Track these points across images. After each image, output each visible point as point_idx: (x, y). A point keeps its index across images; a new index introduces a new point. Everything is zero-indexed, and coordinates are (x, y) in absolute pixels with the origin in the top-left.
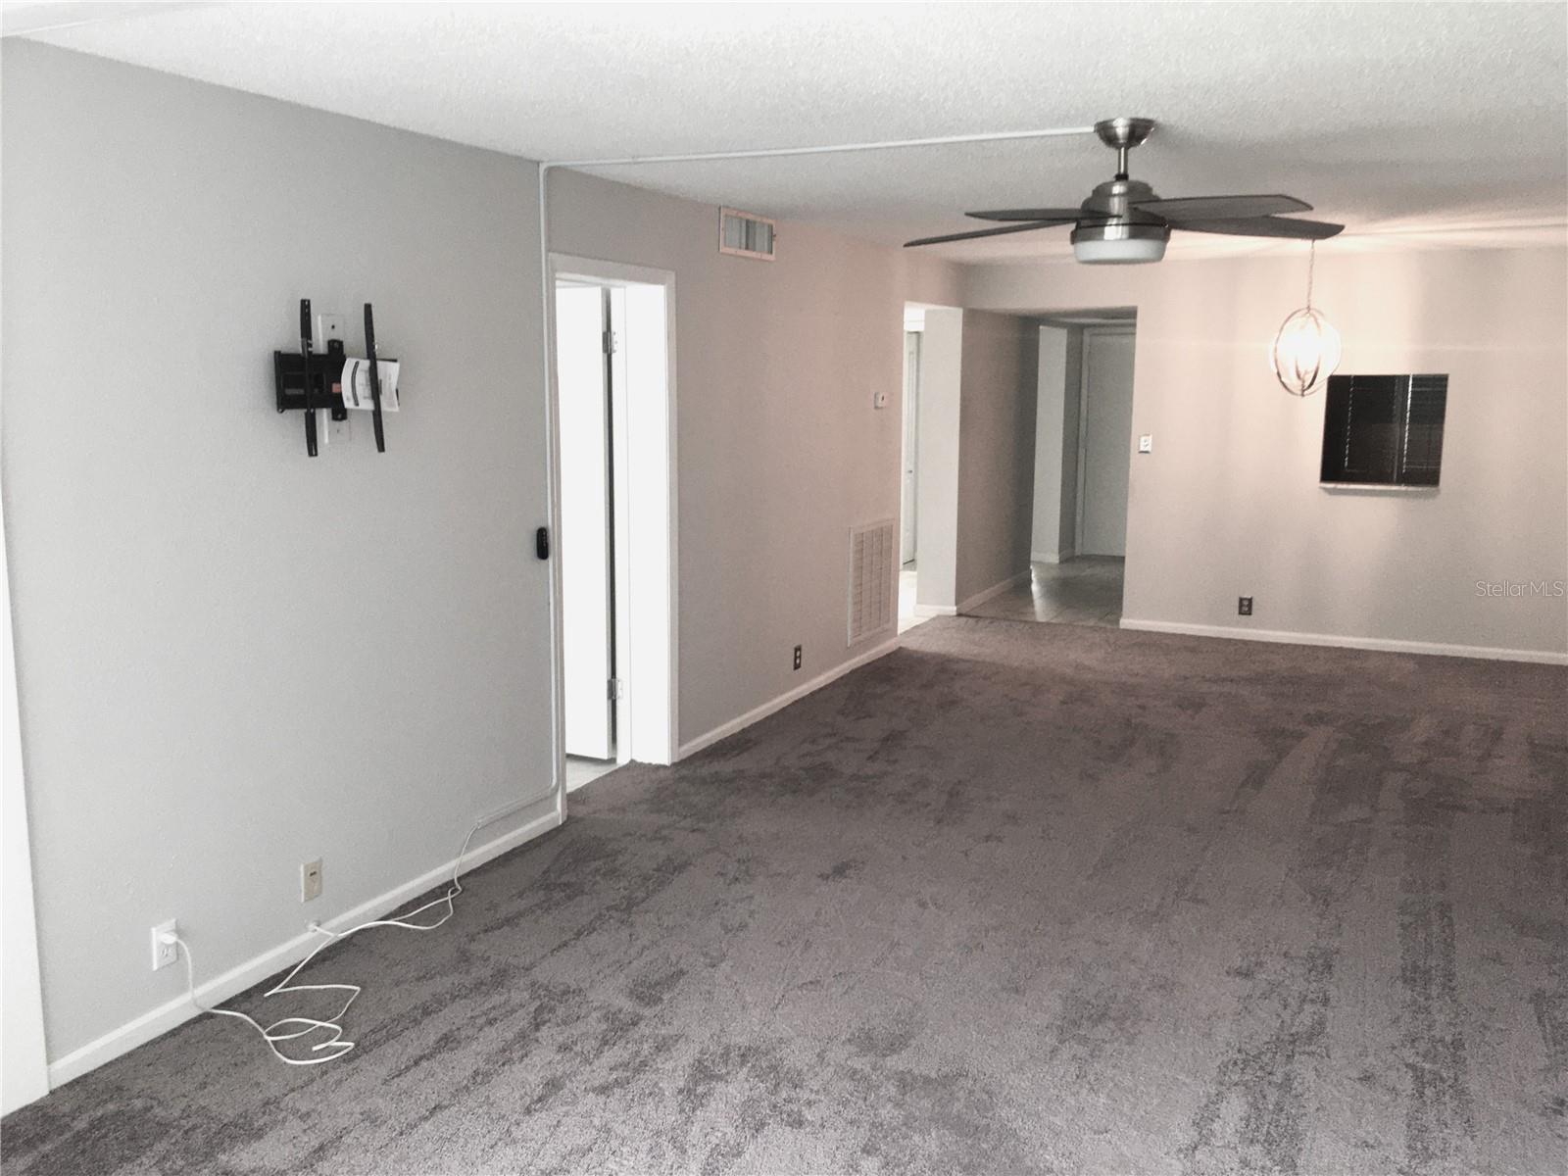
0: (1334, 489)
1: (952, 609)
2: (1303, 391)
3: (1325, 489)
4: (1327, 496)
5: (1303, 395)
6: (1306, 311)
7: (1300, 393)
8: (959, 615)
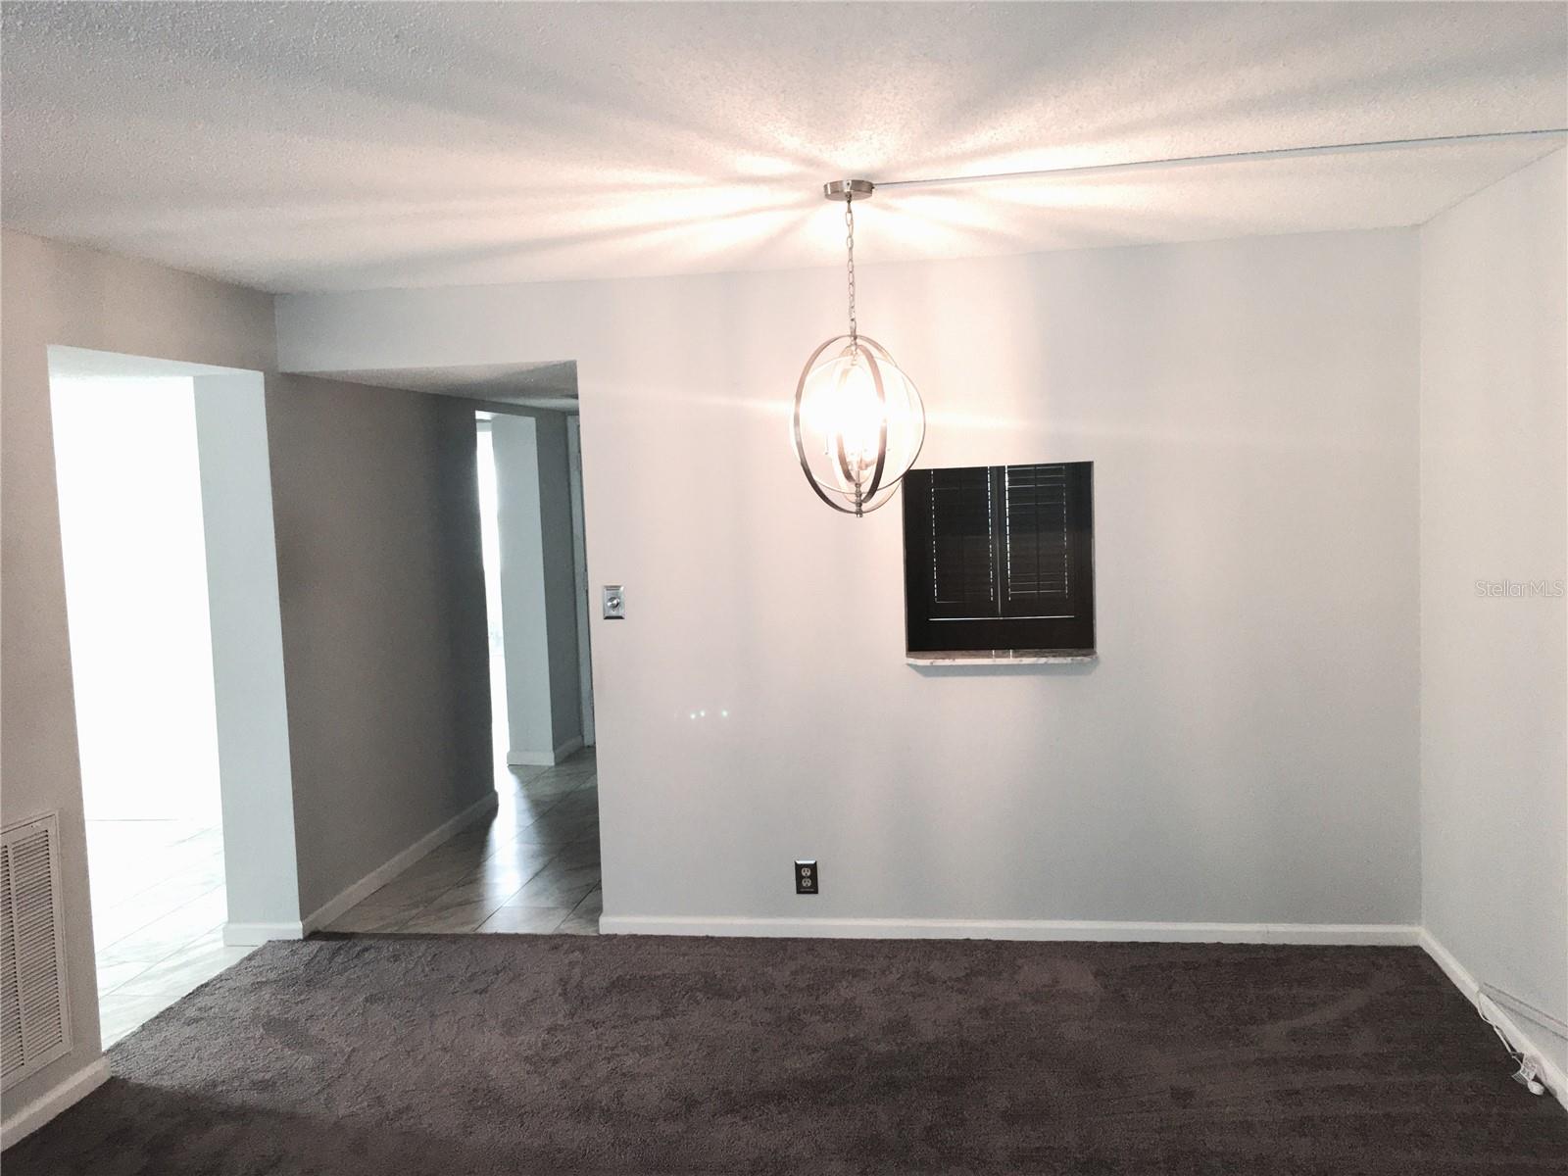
0: (932, 666)
1: (294, 929)
2: (859, 505)
3: (916, 667)
4: (920, 677)
5: (860, 513)
6: (848, 341)
7: (854, 508)
8: (311, 935)
